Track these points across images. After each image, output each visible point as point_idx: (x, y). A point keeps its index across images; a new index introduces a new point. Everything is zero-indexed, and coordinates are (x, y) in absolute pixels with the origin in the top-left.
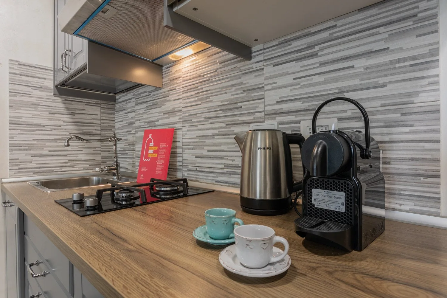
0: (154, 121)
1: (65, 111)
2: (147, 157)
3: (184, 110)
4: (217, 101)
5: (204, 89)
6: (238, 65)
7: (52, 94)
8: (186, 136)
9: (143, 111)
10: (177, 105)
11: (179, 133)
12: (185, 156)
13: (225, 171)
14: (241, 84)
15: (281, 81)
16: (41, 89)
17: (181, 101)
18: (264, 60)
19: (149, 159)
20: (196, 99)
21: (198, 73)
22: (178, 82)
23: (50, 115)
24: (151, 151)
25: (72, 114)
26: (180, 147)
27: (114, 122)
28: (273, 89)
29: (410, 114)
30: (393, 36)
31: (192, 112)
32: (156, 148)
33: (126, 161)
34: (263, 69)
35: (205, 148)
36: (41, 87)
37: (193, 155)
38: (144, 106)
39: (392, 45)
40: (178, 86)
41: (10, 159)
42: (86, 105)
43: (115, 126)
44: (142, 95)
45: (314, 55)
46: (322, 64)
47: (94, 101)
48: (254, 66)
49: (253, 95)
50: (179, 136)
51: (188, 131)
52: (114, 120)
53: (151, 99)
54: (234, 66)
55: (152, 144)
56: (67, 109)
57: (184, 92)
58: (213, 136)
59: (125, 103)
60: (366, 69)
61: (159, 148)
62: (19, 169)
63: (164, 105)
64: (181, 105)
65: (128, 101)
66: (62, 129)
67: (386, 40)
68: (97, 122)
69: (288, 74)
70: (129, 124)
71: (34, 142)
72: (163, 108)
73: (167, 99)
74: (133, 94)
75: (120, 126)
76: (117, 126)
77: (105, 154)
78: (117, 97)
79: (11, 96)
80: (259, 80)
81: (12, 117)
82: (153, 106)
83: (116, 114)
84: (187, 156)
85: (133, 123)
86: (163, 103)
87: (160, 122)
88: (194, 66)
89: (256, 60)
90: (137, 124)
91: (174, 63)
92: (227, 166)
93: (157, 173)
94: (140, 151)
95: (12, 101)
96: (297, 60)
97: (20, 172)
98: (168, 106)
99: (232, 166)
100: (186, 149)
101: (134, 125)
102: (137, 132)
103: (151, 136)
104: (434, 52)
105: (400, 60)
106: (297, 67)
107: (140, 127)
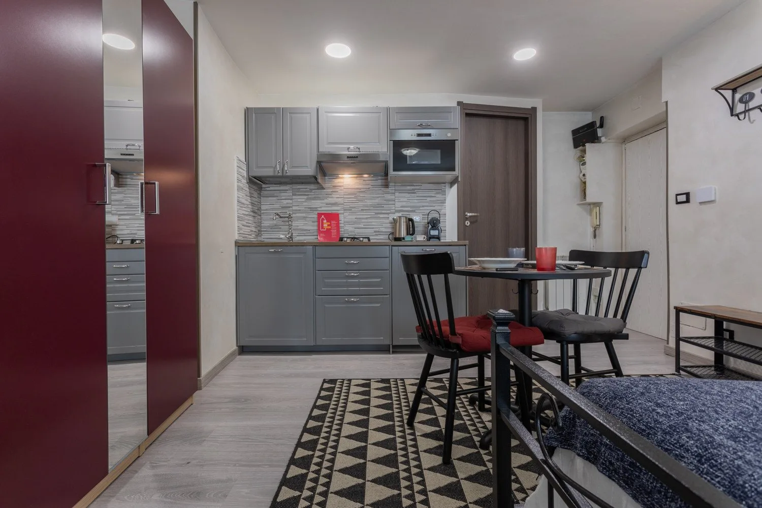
0: (317, 208)
1: (248, 194)
2: (322, 228)
3: (345, 204)
4: (369, 202)
5: (361, 196)
6: (382, 189)
7: (246, 182)
8: (347, 218)
9: (303, 200)
10: (340, 200)
11: (340, 215)
12: (346, 228)
13: (374, 234)
14: (384, 197)
15: (402, 199)
17: (343, 199)
18: (395, 190)
19: (325, 230)
20: (355, 199)
21: (357, 187)
22: (340, 188)
23: (246, 197)
24: (325, 225)
25: (251, 197)
26: (342, 223)
28: (399, 202)
30: (437, 193)
31: (351, 206)
32: (329, 223)
34: (394, 193)
35: (361, 224)
36: (244, 177)
38: (306, 197)
39: (436, 196)
40: (340, 191)
41: (238, 227)
42: (254, 190)
43: (261, 207)
44: (301, 190)
45: (414, 193)
46: (417, 196)
47: (255, 188)
48: (390, 191)
50: (341, 217)
51: (349, 215)
52: (261, 203)
53: (313, 194)
54: (380, 189)
55: (325, 221)
56: (250, 193)
57: (344, 195)
58: (367, 218)
59: (279, 192)
60: (430, 201)
61: (331, 224)
62: (240, 234)
64: (343, 201)
65: (281, 191)
66: (248, 207)
67: (435, 194)
68: (256, 203)
69: (405, 197)
70: (283, 207)
71: (242, 216)
72: (326, 201)
73: (330, 196)
74: (289, 187)
75: (270, 208)
76: (263, 207)
77: (259, 228)
78: (264, 186)
79: (238, 182)
80: (393, 197)
81: (238, 197)
82: (315, 199)
83: (262, 198)
84: (348, 228)
85: (290, 207)
86: (326, 198)
87: (323, 209)
88: (354, 183)
89: (390, 189)
90: (294, 208)
91: (337, 178)
92: (375, 232)
93: (332, 236)
94: (298, 226)
95: (238, 186)
96: (409, 193)
97: (240, 236)
98: (330, 200)
99: (378, 231)
100: (347, 224)
101: (291, 208)
102: (295, 213)
103: (323, 216)
104: (445, 200)
105: (438, 200)
106: (407, 195)
107: (300, 210)
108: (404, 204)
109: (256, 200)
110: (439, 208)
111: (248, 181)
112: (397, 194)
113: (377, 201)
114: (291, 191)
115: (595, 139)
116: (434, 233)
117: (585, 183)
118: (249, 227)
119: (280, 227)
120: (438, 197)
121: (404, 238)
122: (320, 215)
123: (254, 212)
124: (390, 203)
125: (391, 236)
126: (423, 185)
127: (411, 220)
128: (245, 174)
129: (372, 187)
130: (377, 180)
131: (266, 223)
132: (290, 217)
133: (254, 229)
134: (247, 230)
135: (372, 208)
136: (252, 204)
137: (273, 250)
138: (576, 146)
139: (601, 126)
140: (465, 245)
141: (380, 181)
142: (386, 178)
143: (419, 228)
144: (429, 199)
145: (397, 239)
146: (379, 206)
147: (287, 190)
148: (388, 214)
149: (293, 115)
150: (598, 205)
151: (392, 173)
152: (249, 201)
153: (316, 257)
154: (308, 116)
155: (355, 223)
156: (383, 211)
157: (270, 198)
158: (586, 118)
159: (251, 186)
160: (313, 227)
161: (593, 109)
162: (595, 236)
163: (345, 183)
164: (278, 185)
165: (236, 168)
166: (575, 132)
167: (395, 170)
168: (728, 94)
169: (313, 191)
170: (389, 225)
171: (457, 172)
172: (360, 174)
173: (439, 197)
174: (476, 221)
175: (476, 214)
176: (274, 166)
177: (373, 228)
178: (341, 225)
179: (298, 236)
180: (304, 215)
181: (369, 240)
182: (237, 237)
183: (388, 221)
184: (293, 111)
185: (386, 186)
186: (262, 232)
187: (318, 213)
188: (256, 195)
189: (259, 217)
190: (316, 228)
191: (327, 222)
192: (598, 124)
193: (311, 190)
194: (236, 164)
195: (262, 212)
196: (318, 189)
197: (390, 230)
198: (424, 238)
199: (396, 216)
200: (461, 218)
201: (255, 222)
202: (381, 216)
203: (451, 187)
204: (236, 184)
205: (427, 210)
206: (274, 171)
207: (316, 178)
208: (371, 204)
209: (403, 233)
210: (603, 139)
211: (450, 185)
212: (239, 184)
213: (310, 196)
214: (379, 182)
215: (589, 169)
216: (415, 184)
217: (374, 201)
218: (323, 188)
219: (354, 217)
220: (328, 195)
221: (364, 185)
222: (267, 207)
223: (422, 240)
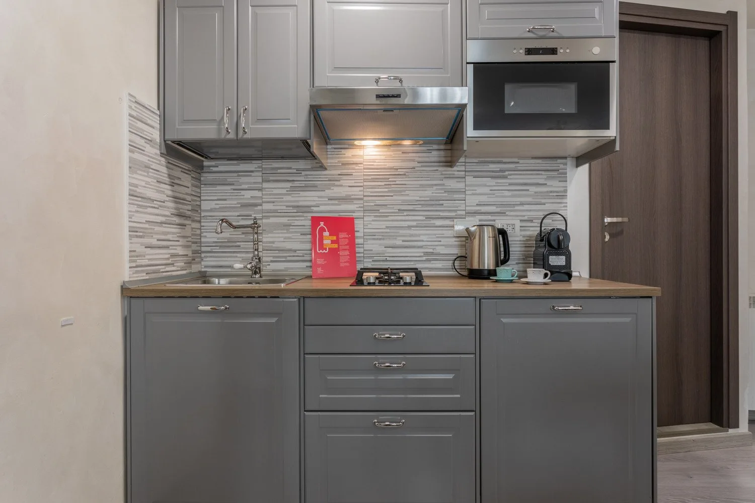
0: (311, 207)
1: (167, 180)
3: (365, 198)
4: (413, 196)
5: (397, 183)
6: (440, 169)
7: (158, 152)
8: (370, 226)
9: (284, 191)
10: (356, 192)
11: (356, 221)
12: (367, 247)
13: (424, 258)
14: (443, 185)
15: (480, 190)
16: (151, 143)
17: (362, 188)
18: (465, 171)
19: (326, 251)
20: (386, 190)
21: (389, 165)
22: (357, 168)
23: (158, 185)
24: (327, 242)
25: (172, 184)
26: (360, 237)
27: (198, 199)
28: (473, 194)
29: (556, 220)
30: (549, 178)
31: (378, 203)
32: (334, 238)
33: (237, 257)
34: (465, 178)
35: (398, 238)
36: (151, 141)
37: (380, 245)
38: (289, 185)
39: (549, 183)
40: (356, 172)
41: (130, 251)
42: (182, 171)
43: (200, 206)
44: (279, 171)
45: (505, 177)
46: (510, 184)
47: (185, 166)
48: (456, 173)
49: (454, 196)
50: (358, 225)
51: (373, 221)
52: (200, 197)
53: (302, 178)
54: (435, 168)
55: (326, 234)
56: (170, 176)
57: (365, 180)
58: (409, 227)
59: (236, 174)
60: (535, 193)
61: (338, 238)
62: (137, 267)
63: (330, 189)
64: (361, 193)
65: (240, 174)
66: (165, 207)
67: (545, 179)
68: (189, 198)
69: (486, 186)
70: (244, 206)
71: (147, 226)
72: (328, 193)
73: (337, 183)
74: (256, 166)
75: (217, 207)
76: (205, 205)
77: (195, 247)
78: (206, 163)
79: (131, 151)
80: (461, 185)
81: (131, 184)
82: (306, 188)
83: (203, 188)
84: (371, 247)
85: (256, 205)
86: (328, 187)
87: (322, 208)
88: (383, 157)
89: (458, 169)
90: (266, 207)
91: (352, 146)
92: (426, 254)
93: (342, 265)
94: (273, 242)
95: (131, 160)
96: (492, 177)
97: (137, 272)
98: (337, 191)
99: (432, 253)
100: (370, 239)
101: (259, 208)
102: (268, 217)
103: (322, 224)
104: (566, 191)
105: (551, 192)
106: (492, 182)
107: (275, 211)
108: (484, 199)
109: (189, 191)
110: (559, 205)
111: (164, 151)
112: (470, 180)
113: (429, 193)
114: (260, 174)
116: (557, 261)
118: (167, 247)
119: (238, 244)
120: (551, 186)
121: (493, 273)
122: (315, 221)
123: (180, 215)
124: (456, 196)
125: (457, 263)
126: (521, 161)
127: (502, 233)
128: (156, 135)
129: (420, 165)
130: (429, 151)
131: (210, 237)
132: (255, 226)
133: (180, 251)
134: (163, 254)
135: (419, 208)
136: (177, 199)
137: (208, 308)
140: (651, 297)
141: (435, 153)
142: (449, 147)
143: (516, 249)
144: (533, 189)
145: (476, 274)
146: (434, 202)
147: (252, 172)
148: (451, 218)
149: (259, 11)
151: (470, 131)
152: (170, 193)
153: (307, 322)
154: (291, 12)
155: (384, 237)
156: (442, 214)
157: (219, 188)
159: (172, 160)
160: (301, 243)
163: (365, 157)
164: (235, 162)
165: (126, 120)
167: (477, 127)
169: (304, 173)
170: (453, 241)
171: (612, 132)
172: (395, 140)
173: (555, 185)
174: (621, 233)
175: (620, 220)
176: (218, 118)
177: (421, 247)
178: (357, 241)
179: (272, 261)
180: (284, 220)
182: (127, 275)
183: (449, 233)
185: (450, 163)
186: (203, 255)
187: (312, 217)
188: (187, 180)
189: (196, 225)
190: (308, 246)
191: (331, 234)
193: (299, 171)
194: (126, 111)
195: (203, 214)
196: (312, 169)
197: (456, 251)
198: (546, 275)
199: (471, 223)
200: (596, 227)
201: (184, 237)
202: (438, 223)
203: (577, 166)
204: (126, 154)
205: (537, 212)
206: (219, 130)
207: (306, 144)
208: (418, 198)
209: (488, 262)
211: (575, 163)
212: (137, 156)
213: (296, 184)
214: (435, 155)
216: (504, 160)
217: (421, 193)
218: (323, 168)
219: (383, 225)
220: (333, 181)
221: (403, 161)
222: (212, 205)
223: (540, 279)
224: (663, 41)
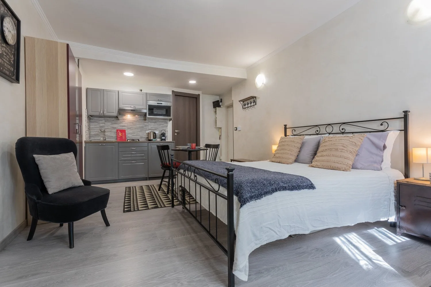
0: (116, 128)
2: (119, 135)
3: (128, 126)
4: (138, 126)
5: (135, 123)
6: (143, 121)
8: (129, 132)
9: (110, 124)
10: (126, 125)
12: (128, 135)
14: (144, 124)
15: (152, 125)
20: (132, 125)
21: (133, 120)
24: (120, 134)
28: (150, 126)
31: (131, 127)
33: (100, 137)
35: (135, 134)
38: (111, 123)
39: (165, 124)
40: (126, 121)
44: (109, 120)
45: (156, 123)
50: (126, 131)
51: (130, 130)
52: (91, 125)
55: (120, 133)
57: (128, 123)
58: (137, 132)
59: (98, 120)
68: (89, 126)
70: (100, 127)
71: (86, 131)
72: (120, 125)
76: (91, 127)
77: (90, 135)
78: (91, 118)
80: (147, 124)
81: (85, 124)
82: (115, 124)
83: (91, 123)
84: (130, 135)
85: (103, 127)
87: (119, 128)
88: (132, 118)
89: (146, 121)
90: (106, 127)
91: (124, 115)
92: (140, 137)
93: (123, 139)
94: (108, 135)
95: (85, 120)
96: (154, 123)
97: (86, 139)
98: (122, 125)
99: (142, 137)
102: (106, 129)
103: (119, 131)
104: (168, 126)
106: (153, 124)
107: (108, 128)
108: (152, 127)
109: (89, 124)
110: (165, 128)
111: (87, 117)
112: (149, 123)
113: (141, 125)
114: (104, 120)
115: (219, 106)
116: (163, 138)
117: (216, 120)
119: (99, 135)
121: (152, 140)
122: (117, 130)
123: (89, 129)
124: (147, 126)
125: (147, 139)
126: (159, 120)
127: (155, 133)
128: (87, 114)
129: (139, 120)
131: (92, 133)
132: (104, 131)
134: (87, 136)
135: (139, 128)
137: (101, 145)
138: (214, 107)
139: (221, 102)
140: (174, 142)
142: (145, 117)
143: (158, 136)
144: (161, 125)
145: (149, 140)
146: (143, 127)
147: (102, 120)
148: (146, 130)
149: (108, 93)
150: (221, 128)
151: (148, 116)
153: (119, 146)
154: (114, 93)
155: (132, 134)
156: (144, 129)
157: (95, 123)
158: (217, 98)
160: (114, 135)
161: (219, 95)
162: (220, 139)
163: (128, 118)
164: (98, 118)
166: (214, 103)
167: (149, 115)
168: (242, 102)
170: (146, 135)
171: (171, 117)
172: (134, 115)
173: (165, 125)
174: (179, 133)
175: (179, 131)
176: (99, 111)
178: (126, 134)
179: (108, 139)
180: (110, 130)
181: (139, 140)
183: (146, 133)
184: (108, 91)
185: (145, 120)
186: (91, 137)
188: (89, 122)
189: (90, 131)
190: (115, 135)
191: (121, 133)
192: (220, 101)
193: (113, 120)
194: (84, 111)
196: (116, 120)
197: (147, 137)
199: (149, 131)
200: (174, 132)
201: (89, 133)
202: (143, 131)
205: (161, 129)
206: (100, 114)
207: (117, 116)
209: (152, 138)
210: (221, 106)
211: (169, 121)
213: (113, 123)
214: (142, 118)
215: (217, 116)
216: (156, 120)
218: (119, 120)
219: (132, 131)
220: (121, 122)
221: (136, 119)
222: (93, 127)
223: (159, 140)
224: (187, 98)
